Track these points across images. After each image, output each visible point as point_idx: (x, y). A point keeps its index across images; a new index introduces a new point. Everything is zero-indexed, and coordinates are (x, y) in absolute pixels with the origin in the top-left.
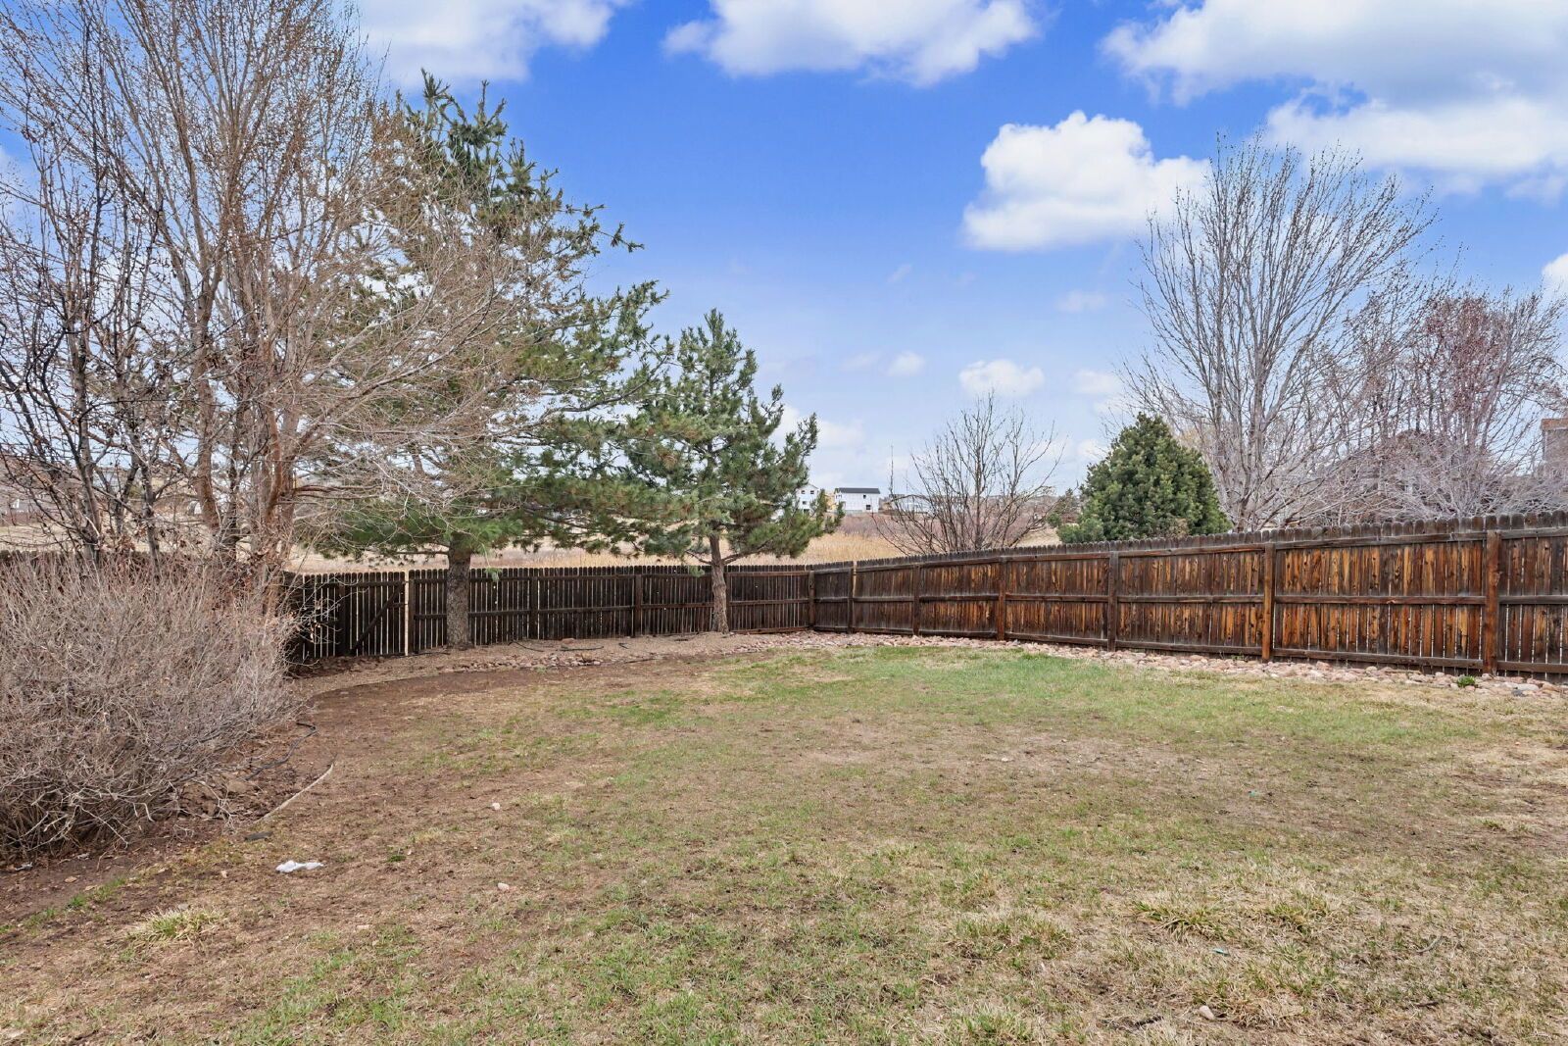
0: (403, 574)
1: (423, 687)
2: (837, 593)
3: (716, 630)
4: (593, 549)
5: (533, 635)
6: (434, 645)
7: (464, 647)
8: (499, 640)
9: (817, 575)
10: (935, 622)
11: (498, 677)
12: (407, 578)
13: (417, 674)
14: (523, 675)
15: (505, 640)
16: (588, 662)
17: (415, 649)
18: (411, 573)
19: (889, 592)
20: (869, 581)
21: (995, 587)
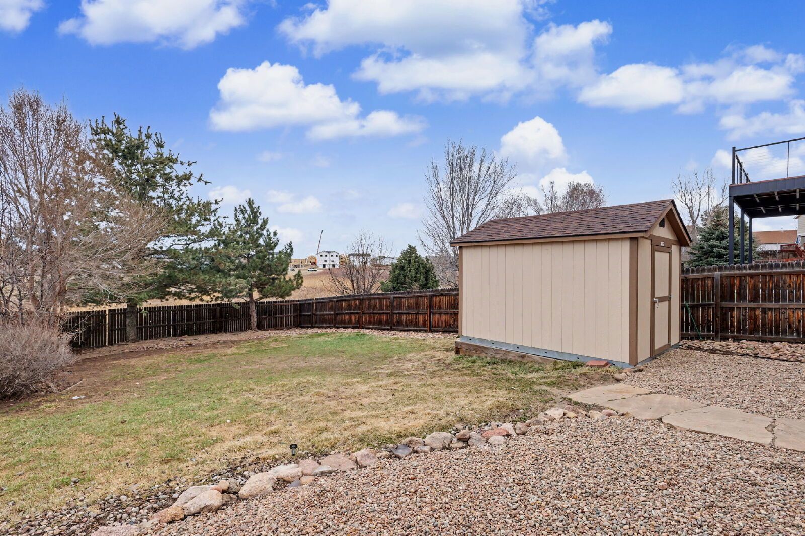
0: (105, 311)
1: (115, 357)
2: (308, 312)
3: (251, 329)
4: (192, 299)
5: (169, 335)
6: (121, 341)
7: (134, 341)
8: (152, 337)
9: (300, 304)
10: (341, 322)
11: (149, 352)
12: (107, 313)
13: (112, 353)
14: (160, 351)
15: (155, 337)
16: (190, 345)
17: (111, 343)
18: (109, 310)
19: (326, 311)
20: (319, 306)
21: (359, 309)
